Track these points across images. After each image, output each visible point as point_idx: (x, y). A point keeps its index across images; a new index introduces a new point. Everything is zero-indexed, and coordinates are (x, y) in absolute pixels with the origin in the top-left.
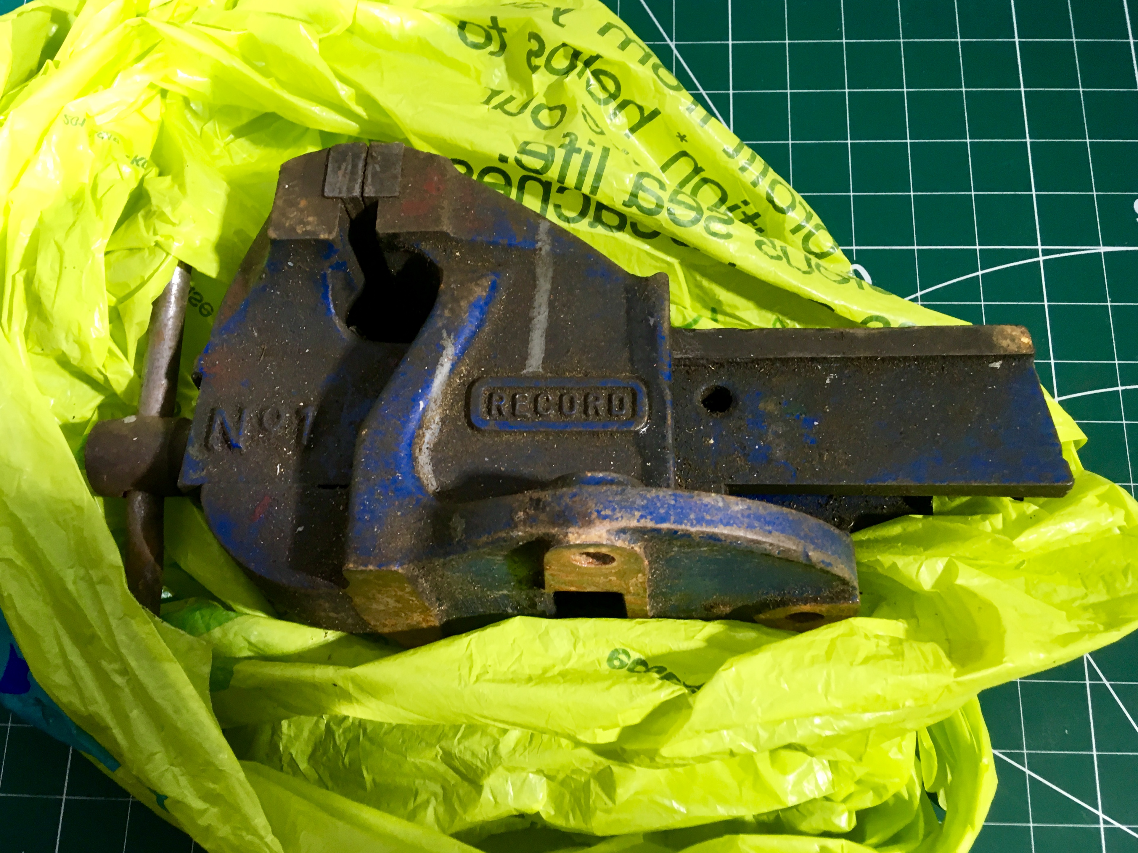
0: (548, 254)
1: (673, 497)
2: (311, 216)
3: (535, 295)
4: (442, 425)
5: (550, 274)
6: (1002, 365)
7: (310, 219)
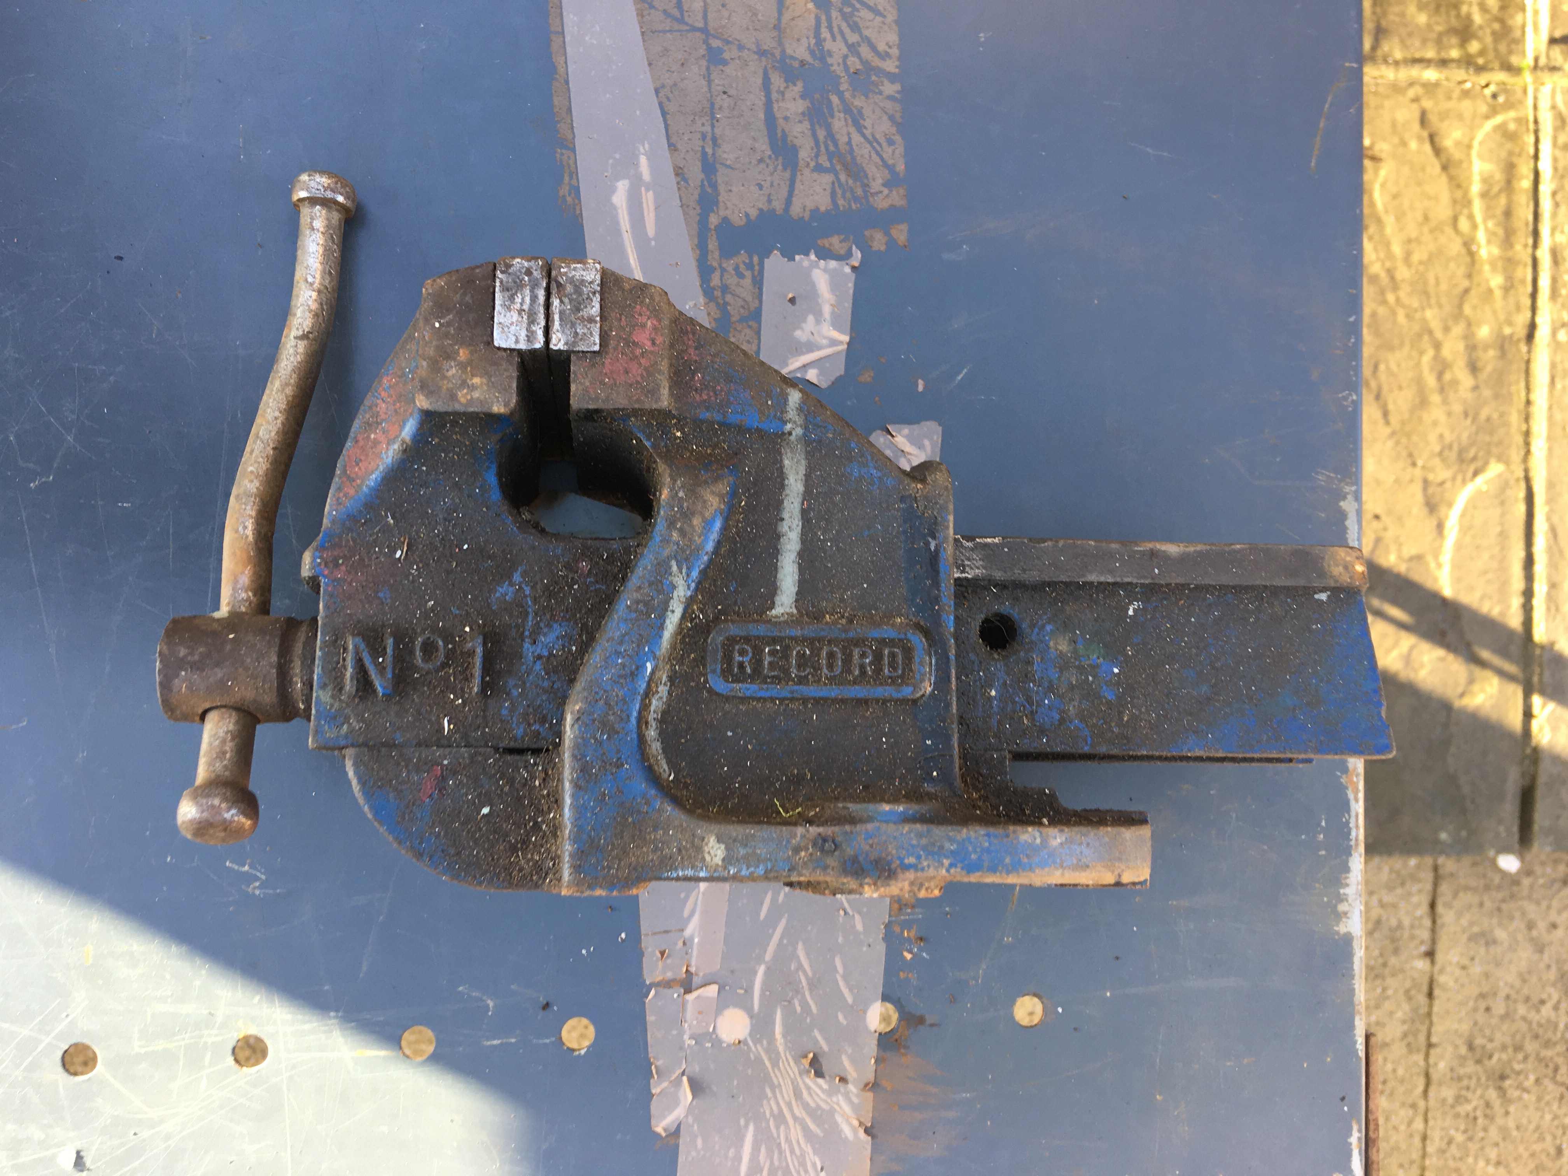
0: (799, 439)
1: (986, 838)
2: (477, 376)
3: (783, 500)
4: (671, 686)
5: (802, 470)
6: (1329, 597)
7: (476, 380)
